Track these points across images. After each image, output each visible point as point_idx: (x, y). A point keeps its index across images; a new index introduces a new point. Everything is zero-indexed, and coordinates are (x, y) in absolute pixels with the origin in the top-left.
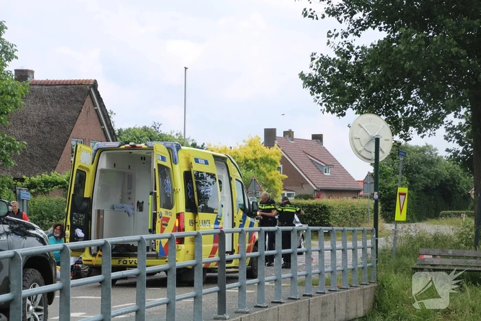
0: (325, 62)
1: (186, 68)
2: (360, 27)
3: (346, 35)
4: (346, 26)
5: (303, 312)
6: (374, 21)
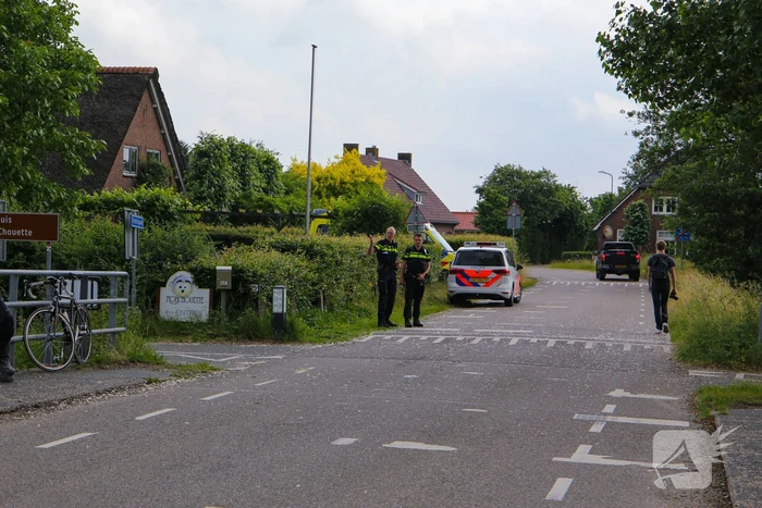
1: (314, 47)
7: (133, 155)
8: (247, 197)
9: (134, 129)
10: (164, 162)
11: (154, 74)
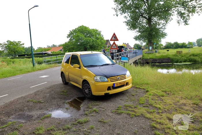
0: (135, 36)
2: (138, 33)
7: (108, 46)
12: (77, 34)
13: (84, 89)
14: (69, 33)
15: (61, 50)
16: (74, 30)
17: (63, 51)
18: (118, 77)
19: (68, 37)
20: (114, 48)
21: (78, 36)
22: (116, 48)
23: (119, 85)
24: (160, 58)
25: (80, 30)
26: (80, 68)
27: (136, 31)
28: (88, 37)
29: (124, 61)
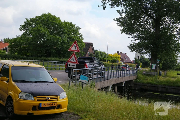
0: (131, 44)
2: (136, 40)
3: (134, 41)
4: (134, 39)
5: (129, 78)
6: (138, 39)
7: (89, 53)
8: (102, 58)
9: (89, 50)
10: (93, 54)
11: (92, 43)
12: (37, 28)
13: (7, 107)
14: (25, 22)
15: (6, 49)
16: (33, 19)
17: (9, 51)
18: (48, 97)
19: (21, 29)
20: (73, 61)
21: (39, 30)
22: (75, 62)
23: (46, 106)
24: (164, 85)
25: (44, 20)
26: (8, 82)
27: (133, 36)
28: (56, 34)
29: (83, 81)
